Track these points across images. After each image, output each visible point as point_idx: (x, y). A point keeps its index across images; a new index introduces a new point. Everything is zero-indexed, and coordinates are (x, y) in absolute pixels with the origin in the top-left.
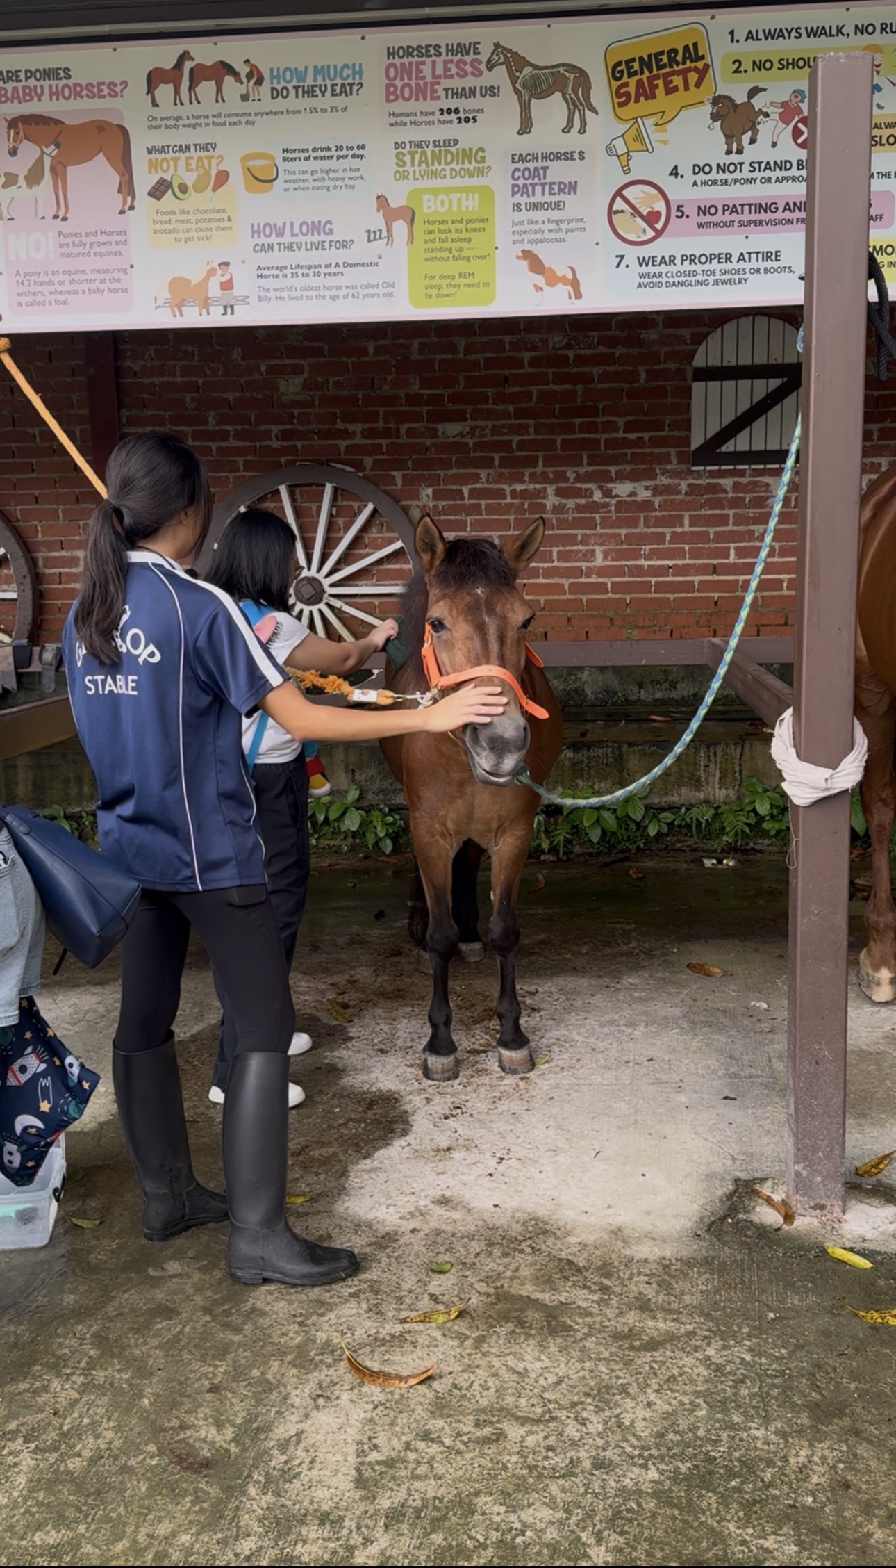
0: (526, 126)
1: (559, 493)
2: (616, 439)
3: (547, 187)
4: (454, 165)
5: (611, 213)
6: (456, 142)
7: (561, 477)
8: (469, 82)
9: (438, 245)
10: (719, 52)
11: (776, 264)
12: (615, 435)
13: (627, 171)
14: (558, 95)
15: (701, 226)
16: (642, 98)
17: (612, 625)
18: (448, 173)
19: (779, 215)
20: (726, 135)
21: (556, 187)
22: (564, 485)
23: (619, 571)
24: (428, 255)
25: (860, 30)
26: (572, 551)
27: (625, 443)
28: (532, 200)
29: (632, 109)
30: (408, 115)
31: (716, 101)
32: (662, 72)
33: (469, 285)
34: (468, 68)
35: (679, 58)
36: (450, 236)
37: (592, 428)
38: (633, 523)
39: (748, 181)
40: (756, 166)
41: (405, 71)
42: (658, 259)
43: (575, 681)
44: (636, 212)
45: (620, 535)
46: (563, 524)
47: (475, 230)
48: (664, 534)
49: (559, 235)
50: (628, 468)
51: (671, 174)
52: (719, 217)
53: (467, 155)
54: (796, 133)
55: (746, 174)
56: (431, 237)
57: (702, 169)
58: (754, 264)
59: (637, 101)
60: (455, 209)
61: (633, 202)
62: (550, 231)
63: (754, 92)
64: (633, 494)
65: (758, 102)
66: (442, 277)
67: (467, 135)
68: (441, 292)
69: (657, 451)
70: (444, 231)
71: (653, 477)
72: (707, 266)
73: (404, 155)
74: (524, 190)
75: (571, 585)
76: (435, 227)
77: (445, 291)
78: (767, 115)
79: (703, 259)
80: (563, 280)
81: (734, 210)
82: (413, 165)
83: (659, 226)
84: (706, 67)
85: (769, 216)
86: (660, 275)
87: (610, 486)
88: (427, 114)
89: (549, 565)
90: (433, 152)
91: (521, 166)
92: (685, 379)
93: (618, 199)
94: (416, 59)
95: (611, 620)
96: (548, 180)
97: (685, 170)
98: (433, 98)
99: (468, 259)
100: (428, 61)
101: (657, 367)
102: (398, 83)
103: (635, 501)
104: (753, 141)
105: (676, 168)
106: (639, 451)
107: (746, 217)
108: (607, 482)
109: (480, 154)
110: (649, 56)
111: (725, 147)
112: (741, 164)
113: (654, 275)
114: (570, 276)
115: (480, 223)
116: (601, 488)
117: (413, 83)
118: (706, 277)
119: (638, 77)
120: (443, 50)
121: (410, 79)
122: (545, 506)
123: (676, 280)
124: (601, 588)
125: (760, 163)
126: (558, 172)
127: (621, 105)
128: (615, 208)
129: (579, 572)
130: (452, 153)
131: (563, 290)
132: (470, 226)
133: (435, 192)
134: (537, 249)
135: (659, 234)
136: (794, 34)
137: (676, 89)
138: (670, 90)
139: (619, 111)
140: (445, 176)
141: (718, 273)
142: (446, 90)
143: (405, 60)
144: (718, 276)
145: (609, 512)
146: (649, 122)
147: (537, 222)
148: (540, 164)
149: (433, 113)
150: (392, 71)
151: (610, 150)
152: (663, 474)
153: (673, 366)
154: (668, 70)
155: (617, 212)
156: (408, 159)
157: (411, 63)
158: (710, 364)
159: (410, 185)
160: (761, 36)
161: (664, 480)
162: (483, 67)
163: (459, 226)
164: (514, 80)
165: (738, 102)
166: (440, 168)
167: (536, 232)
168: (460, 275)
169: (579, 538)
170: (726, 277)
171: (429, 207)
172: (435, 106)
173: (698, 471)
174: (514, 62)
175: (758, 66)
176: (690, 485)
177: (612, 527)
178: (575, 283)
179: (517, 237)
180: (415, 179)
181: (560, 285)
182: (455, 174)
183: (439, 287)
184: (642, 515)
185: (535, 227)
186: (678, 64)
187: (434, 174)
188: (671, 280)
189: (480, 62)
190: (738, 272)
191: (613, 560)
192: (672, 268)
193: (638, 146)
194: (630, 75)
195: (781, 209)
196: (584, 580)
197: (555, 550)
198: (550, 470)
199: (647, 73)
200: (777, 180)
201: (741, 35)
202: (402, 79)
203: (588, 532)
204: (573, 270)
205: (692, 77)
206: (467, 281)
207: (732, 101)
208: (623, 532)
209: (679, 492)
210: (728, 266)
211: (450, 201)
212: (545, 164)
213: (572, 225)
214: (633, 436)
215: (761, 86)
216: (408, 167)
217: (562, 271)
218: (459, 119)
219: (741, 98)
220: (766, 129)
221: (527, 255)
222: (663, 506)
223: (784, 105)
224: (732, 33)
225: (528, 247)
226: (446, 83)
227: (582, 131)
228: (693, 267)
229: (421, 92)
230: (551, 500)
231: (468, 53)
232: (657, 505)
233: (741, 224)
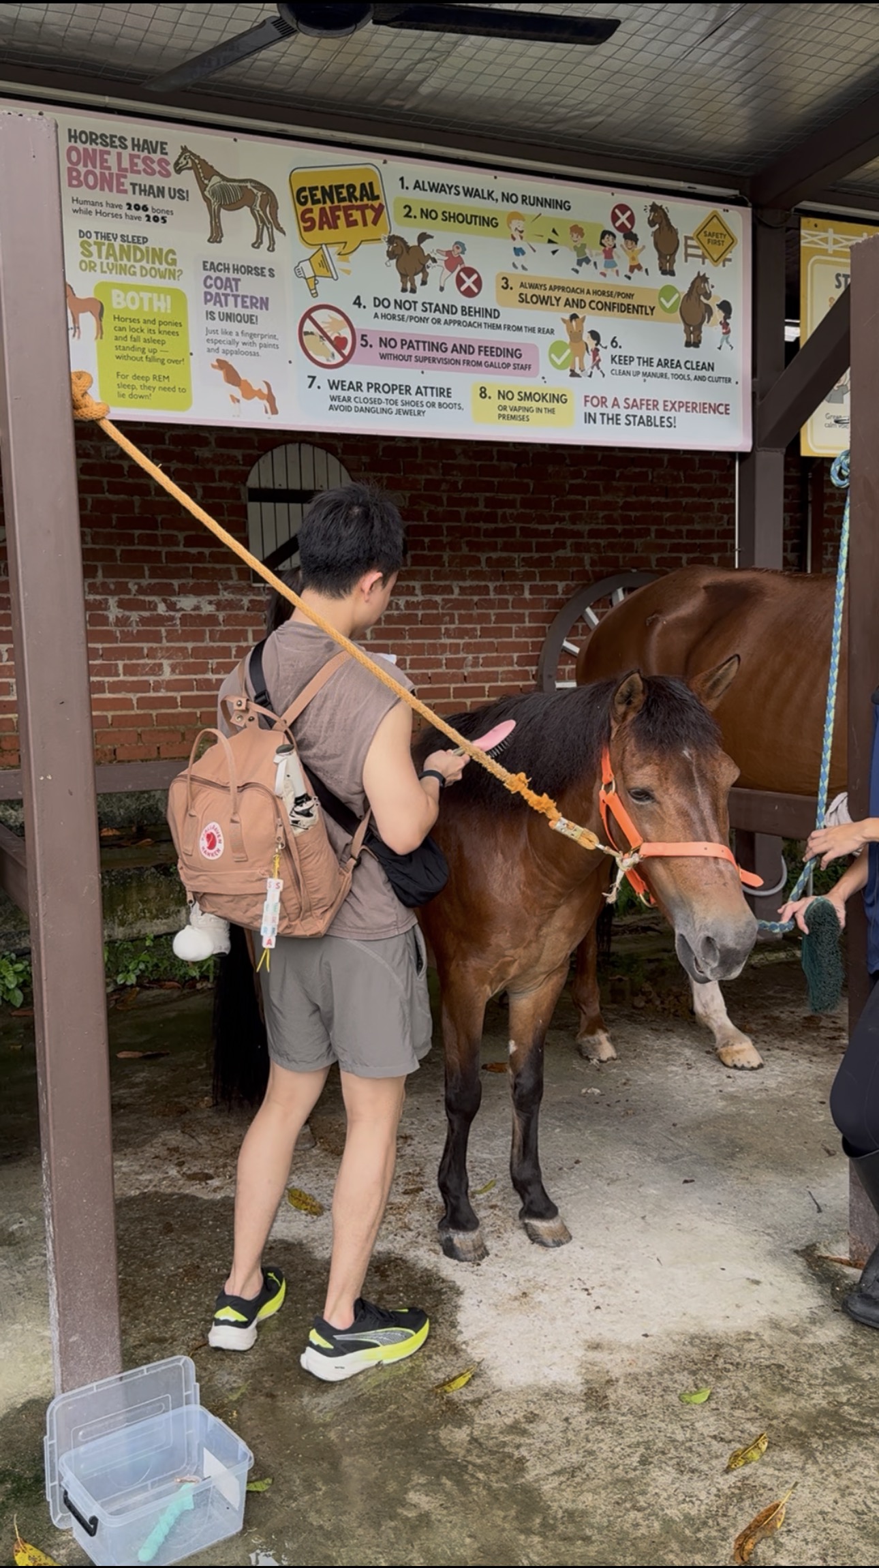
0: (216, 236)
1: (121, 605)
2: (178, 552)
3: (239, 300)
4: (144, 263)
5: (302, 333)
6: (145, 240)
7: (122, 589)
8: (157, 181)
9: (129, 343)
10: (392, 196)
11: (448, 401)
12: (175, 549)
13: (315, 295)
14: (246, 209)
15: (383, 356)
16: (326, 227)
17: (184, 739)
18: (138, 270)
19: (449, 355)
20: (401, 274)
21: (248, 300)
22: (127, 597)
23: (188, 685)
24: (119, 353)
25: (507, 197)
26: (138, 665)
27: (186, 557)
28: (225, 310)
29: (317, 235)
30: (93, 204)
31: (392, 240)
32: (342, 204)
33: (164, 389)
34: (156, 167)
35: (357, 194)
36: (142, 336)
37: (152, 540)
38: (199, 637)
39: (422, 320)
40: (428, 306)
41: (88, 157)
42: (347, 384)
43: (148, 800)
44: (325, 335)
45: (186, 648)
46: (126, 637)
47: (168, 333)
48: (229, 649)
49: (255, 349)
50: (191, 582)
51: (355, 303)
52: (398, 351)
53: (157, 255)
54: (460, 282)
55: (419, 313)
56: (122, 334)
57: (381, 303)
58: (429, 398)
59: (321, 228)
60: (146, 308)
61: (322, 326)
62: (244, 344)
63: (423, 237)
64: (197, 608)
65: (427, 247)
66: (136, 377)
67: (157, 236)
68: (135, 392)
69: (218, 566)
70: (136, 330)
71: (215, 592)
72: (390, 396)
73: (90, 245)
74: (217, 299)
75: (139, 700)
76: (126, 324)
77: (139, 392)
78: (434, 261)
79: (386, 388)
80: (259, 394)
81: (411, 345)
82: (100, 257)
83: (346, 352)
84: (381, 206)
85: (439, 355)
86: (349, 399)
87: (174, 599)
88: (113, 206)
89: (116, 679)
90: (121, 246)
91: (214, 274)
92: (239, 498)
93: (308, 322)
94: (100, 147)
95: (183, 735)
96: (240, 292)
97: (367, 300)
98: (119, 191)
99: (162, 362)
100: (114, 151)
101: (213, 485)
102: (81, 167)
103: (200, 616)
104: (424, 283)
105: (358, 298)
106: (200, 565)
107: (421, 353)
108: (170, 595)
109: (171, 256)
110: (331, 187)
111: (400, 285)
112: (415, 303)
113: (344, 399)
114: (265, 391)
115: (174, 327)
116: (165, 601)
117: (98, 171)
118: (389, 406)
119: (321, 205)
120: (129, 143)
121: (95, 167)
122: (107, 618)
123: (364, 405)
124: (171, 702)
125: (431, 304)
126: (249, 285)
127: (307, 229)
128: (305, 329)
129: (144, 686)
130: (141, 251)
131: (260, 404)
132: (163, 328)
133: (125, 288)
134: (232, 360)
135: (346, 359)
136: (453, 190)
137: (355, 223)
138: (351, 223)
139: (305, 234)
140: (135, 273)
141: (400, 403)
142: (134, 185)
143: (88, 145)
144: (400, 407)
145: (175, 625)
146: (333, 250)
147: (231, 333)
148: (231, 275)
149: (120, 206)
150: (74, 154)
151: (298, 271)
152: (225, 589)
153: (227, 485)
154: (347, 203)
155: (307, 333)
156: (94, 249)
157: (94, 151)
158: (263, 485)
159: (97, 277)
160: (427, 187)
161: (226, 596)
162: (171, 168)
163: (151, 326)
164: (203, 188)
165: (410, 244)
166: (129, 264)
167: (230, 343)
168: (154, 377)
169: (146, 651)
170: (407, 408)
171: (117, 302)
172: (123, 199)
173: (259, 588)
174: (204, 171)
175: (426, 214)
176: (251, 601)
177: (178, 640)
178: (271, 399)
179: (212, 346)
180: (103, 272)
181: (256, 398)
182: (145, 273)
183: (133, 387)
184: (207, 629)
185: (229, 338)
186: (356, 199)
187: (123, 270)
188: (359, 405)
189: (168, 164)
190: (416, 404)
191: (181, 673)
192: (359, 394)
193: (323, 271)
194: (315, 202)
195: (450, 349)
196: (152, 694)
197: (120, 664)
198: (111, 582)
199: (329, 204)
200: (446, 322)
201: (410, 183)
202: (85, 165)
203: (155, 645)
204: (267, 384)
205: (370, 215)
206: (162, 384)
207: (405, 243)
208: (190, 645)
209: (242, 608)
210: (407, 398)
211: (141, 299)
212: (236, 276)
213: (265, 341)
214: (193, 551)
215: (429, 233)
216: (95, 258)
217: (258, 385)
218: (148, 216)
219: (412, 242)
220: (437, 272)
221: (222, 365)
222: (227, 621)
223: (449, 253)
224: (402, 179)
225: (223, 357)
226: (132, 178)
227: (271, 248)
228: (377, 395)
229: (105, 182)
230: (113, 612)
231: (155, 152)
232: (221, 619)
233: (418, 359)
